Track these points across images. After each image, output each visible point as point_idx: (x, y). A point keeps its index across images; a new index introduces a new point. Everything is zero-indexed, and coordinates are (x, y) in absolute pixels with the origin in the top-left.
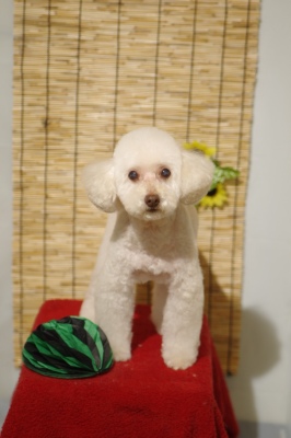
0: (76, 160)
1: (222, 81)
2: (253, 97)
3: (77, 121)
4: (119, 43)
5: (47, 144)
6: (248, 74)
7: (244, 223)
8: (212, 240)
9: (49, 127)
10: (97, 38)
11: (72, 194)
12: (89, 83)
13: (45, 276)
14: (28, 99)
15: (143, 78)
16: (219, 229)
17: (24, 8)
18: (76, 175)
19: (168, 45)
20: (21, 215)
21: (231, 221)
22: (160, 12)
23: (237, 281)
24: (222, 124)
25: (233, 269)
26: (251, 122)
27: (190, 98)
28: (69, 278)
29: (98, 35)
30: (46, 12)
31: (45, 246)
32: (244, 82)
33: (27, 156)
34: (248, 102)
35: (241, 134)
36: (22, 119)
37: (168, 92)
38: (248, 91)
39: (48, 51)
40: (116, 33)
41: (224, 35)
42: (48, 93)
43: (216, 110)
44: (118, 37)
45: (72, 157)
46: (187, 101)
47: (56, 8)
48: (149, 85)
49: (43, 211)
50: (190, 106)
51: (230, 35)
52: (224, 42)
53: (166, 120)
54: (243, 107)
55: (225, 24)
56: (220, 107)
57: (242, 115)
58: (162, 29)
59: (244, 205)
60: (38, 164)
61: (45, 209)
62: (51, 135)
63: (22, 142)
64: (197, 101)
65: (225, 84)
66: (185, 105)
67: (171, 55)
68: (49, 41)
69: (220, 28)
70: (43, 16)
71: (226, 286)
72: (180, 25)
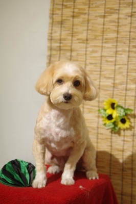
1: (127, 72)
4: (86, 57)
8: (123, 146)
15: (95, 71)
16: (126, 141)
17: (51, 43)
19: (106, 57)
21: (132, 137)
22: (102, 43)
24: (127, 92)
27: (114, 80)
29: (78, 54)
30: (58, 45)
35: (135, 97)
37: (105, 77)
40: (85, 52)
41: (129, 51)
43: (125, 86)
44: (86, 54)
46: (112, 81)
47: (63, 43)
48: (97, 74)
50: (114, 84)
51: (131, 51)
52: (129, 55)
53: (104, 90)
55: (129, 47)
56: (127, 84)
57: (135, 88)
58: (104, 50)
64: (117, 81)
65: (129, 74)
66: (112, 83)
67: (107, 61)
68: (60, 57)
69: (127, 49)
70: (58, 47)
71: (129, 169)
72: (111, 48)
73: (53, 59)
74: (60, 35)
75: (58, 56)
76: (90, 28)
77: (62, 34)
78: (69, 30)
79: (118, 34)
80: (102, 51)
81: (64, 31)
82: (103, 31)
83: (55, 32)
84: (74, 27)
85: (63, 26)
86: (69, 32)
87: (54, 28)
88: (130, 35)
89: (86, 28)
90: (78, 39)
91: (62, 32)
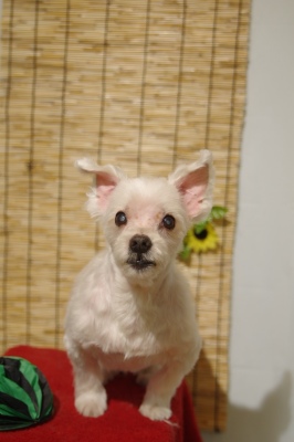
0: (60, 205)
1: (208, 122)
2: (241, 140)
3: (61, 164)
5: (31, 188)
6: (236, 114)
7: (232, 272)
8: (198, 289)
9: (34, 170)
10: (82, 79)
11: (56, 239)
12: (74, 125)
13: (28, 323)
14: (12, 142)
15: (128, 120)
16: (205, 278)
17: (11, 49)
18: (60, 220)
19: (153, 86)
20: (6, 261)
21: (218, 268)
22: (146, 53)
23: (224, 333)
25: (220, 319)
26: (239, 166)
27: (176, 140)
28: (52, 326)
29: (83, 76)
30: (31, 53)
31: (29, 292)
32: (232, 124)
33: (12, 200)
34: (235, 144)
35: (228, 178)
36: (6, 162)
37: (154, 134)
38: (235, 134)
39: (33, 93)
40: (100, 74)
41: (212, 75)
42: (32, 136)
44: (104, 78)
45: (56, 201)
46: (172, 143)
47: (42, 50)
48: (134, 127)
49: (26, 257)
50: (175, 149)
51: (217, 75)
52: (211, 82)
53: (151, 163)
54: (230, 149)
55: (212, 64)
57: (229, 158)
58: (149, 70)
59: (232, 253)
60: (23, 208)
61: (29, 254)
62: (36, 178)
63: (7, 186)
64: (183, 144)
65: (212, 126)
66: (170, 148)
67: (157, 96)
68: (34, 83)
69: (207, 69)
70: (29, 58)
71: (212, 338)
72: (166, 65)
73: (15, 88)
74: (36, 30)
75: (31, 80)
76: (112, 15)
77: (40, 28)
78: (57, 19)
79: (183, 33)
80: (145, 72)
81: (45, 20)
82: (148, 25)
83: (22, 22)
84: (72, 12)
85: (41, 6)
86: (58, 23)
87: (16, 12)
88: (214, 37)
89: (102, 15)
90: (81, 42)
91: (40, 23)
